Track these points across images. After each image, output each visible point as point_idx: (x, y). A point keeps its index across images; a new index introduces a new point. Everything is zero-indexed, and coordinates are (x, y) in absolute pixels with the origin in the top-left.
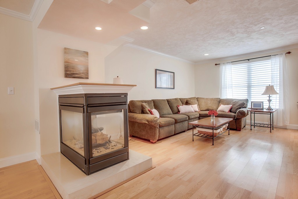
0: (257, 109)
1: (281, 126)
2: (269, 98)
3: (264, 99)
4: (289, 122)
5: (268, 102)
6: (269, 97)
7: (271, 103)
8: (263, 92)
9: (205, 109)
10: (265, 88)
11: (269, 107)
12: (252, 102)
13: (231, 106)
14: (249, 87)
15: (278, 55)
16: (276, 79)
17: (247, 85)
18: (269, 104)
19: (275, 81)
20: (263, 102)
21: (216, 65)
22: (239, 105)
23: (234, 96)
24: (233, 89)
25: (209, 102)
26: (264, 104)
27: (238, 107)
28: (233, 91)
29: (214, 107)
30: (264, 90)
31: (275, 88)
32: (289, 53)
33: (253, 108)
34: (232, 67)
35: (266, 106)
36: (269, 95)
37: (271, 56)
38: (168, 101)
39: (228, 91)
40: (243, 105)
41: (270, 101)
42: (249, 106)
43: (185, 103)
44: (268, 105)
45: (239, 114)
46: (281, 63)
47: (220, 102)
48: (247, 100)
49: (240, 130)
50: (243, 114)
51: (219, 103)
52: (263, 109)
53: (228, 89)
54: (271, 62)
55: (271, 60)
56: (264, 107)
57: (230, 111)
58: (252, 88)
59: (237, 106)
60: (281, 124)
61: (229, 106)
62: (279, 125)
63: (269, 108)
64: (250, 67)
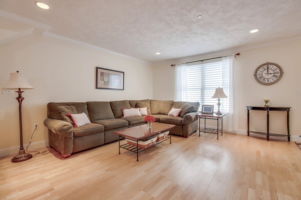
0: (208, 113)
1: (231, 131)
2: (219, 102)
3: (214, 102)
4: (237, 128)
5: (217, 106)
6: (219, 100)
7: (221, 106)
8: (213, 95)
9: (156, 113)
10: (215, 91)
11: (219, 111)
12: (203, 106)
13: (180, 109)
14: (203, 89)
15: (228, 56)
16: (226, 81)
17: (201, 87)
18: (219, 107)
19: (226, 84)
20: (213, 106)
21: (172, 65)
22: (188, 109)
23: (188, 99)
24: (188, 91)
25: (162, 105)
26: (214, 108)
27: (187, 111)
28: (188, 93)
29: (166, 111)
30: (214, 93)
31: (224, 91)
32: (238, 54)
33: (203, 112)
34: (187, 68)
36: (219, 98)
37: (223, 58)
38: (111, 104)
40: (193, 108)
41: (219, 104)
42: (200, 109)
43: (134, 105)
44: (218, 108)
45: (186, 119)
46: (231, 65)
47: (173, 104)
48: (198, 104)
49: (186, 137)
50: (189, 119)
51: (172, 106)
52: (212, 113)
53: (182, 92)
54: (222, 64)
55: (222, 62)
56: (215, 111)
57: (179, 115)
58: (206, 91)
59: (186, 110)
60: (230, 130)
61: (178, 110)
62: (229, 130)
63: (219, 113)
64: (204, 68)
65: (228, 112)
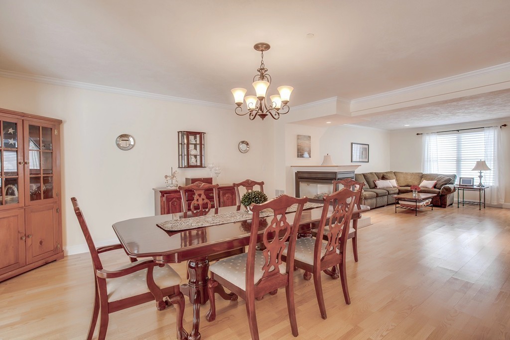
0: (467, 185)
1: (496, 205)
3: (475, 175)
4: (504, 201)
5: (479, 179)
6: (481, 173)
7: (482, 179)
8: (473, 167)
9: (404, 185)
10: (476, 162)
11: (480, 183)
12: (460, 178)
13: (435, 182)
14: (458, 161)
15: (492, 127)
16: (489, 153)
17: (456, 158)
18: (481, 180)
19: (489, 155)
20: (473, 178)
21: (418, 134)
22: (445, 181)
23: (439, 171)
24: (439, 163)
25: (409, 177)
26: (474, 181)
27: (444, 183)
28: (439, 165)
29: (416, 183)
30: (475, 165)
31: (486, 162)
32: (505, 125)
33: (461, 184)
34: (438, 138)
35: (476, 183)
36: (481, 171)
37: (485, 128)
38: (364, 175)
39: (432, 165)
40: (450, 180)
41: (481, 177)
42: (457, 182)
43: (381, 177)
44: (479, 181)
45: (444, 190)
46: (496, 136)
47: (422, 177)
48: (455, 176)
49: (445, 207)
50: (449, 191)
51: (421, 179)
52: (473, 186)
53: (432, 163)
54: (484, 134)
55: (484, 132)
56: (475, 184)
57: (435, 187)
58: (462, 163)
59: (442, 182)
60: (495, 203)
61: (433, 182)
62: (493, 204)
64: (460, 138)
65: (491, 184)
